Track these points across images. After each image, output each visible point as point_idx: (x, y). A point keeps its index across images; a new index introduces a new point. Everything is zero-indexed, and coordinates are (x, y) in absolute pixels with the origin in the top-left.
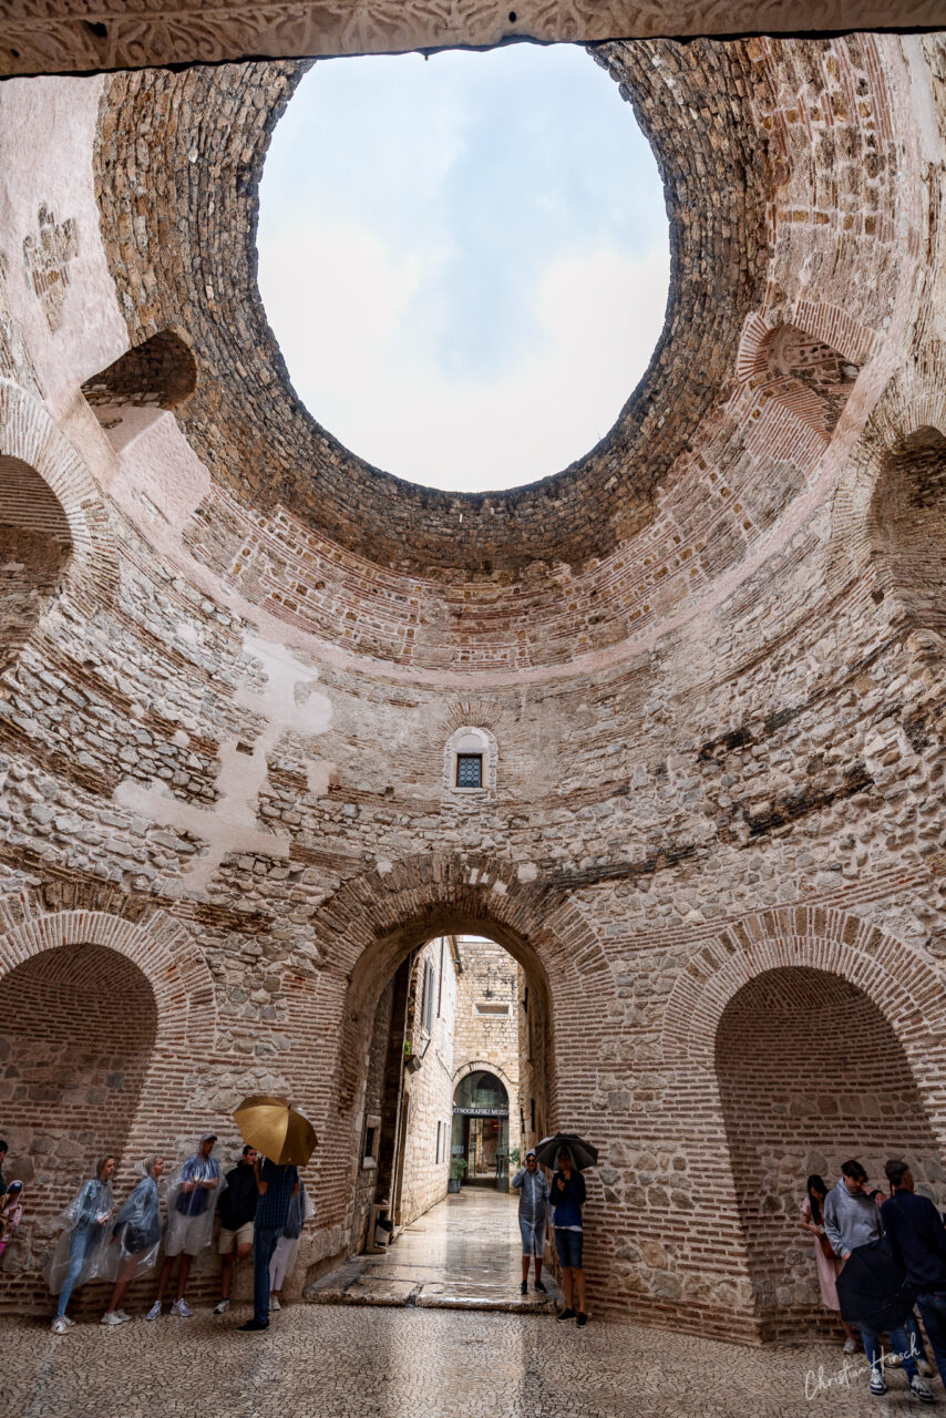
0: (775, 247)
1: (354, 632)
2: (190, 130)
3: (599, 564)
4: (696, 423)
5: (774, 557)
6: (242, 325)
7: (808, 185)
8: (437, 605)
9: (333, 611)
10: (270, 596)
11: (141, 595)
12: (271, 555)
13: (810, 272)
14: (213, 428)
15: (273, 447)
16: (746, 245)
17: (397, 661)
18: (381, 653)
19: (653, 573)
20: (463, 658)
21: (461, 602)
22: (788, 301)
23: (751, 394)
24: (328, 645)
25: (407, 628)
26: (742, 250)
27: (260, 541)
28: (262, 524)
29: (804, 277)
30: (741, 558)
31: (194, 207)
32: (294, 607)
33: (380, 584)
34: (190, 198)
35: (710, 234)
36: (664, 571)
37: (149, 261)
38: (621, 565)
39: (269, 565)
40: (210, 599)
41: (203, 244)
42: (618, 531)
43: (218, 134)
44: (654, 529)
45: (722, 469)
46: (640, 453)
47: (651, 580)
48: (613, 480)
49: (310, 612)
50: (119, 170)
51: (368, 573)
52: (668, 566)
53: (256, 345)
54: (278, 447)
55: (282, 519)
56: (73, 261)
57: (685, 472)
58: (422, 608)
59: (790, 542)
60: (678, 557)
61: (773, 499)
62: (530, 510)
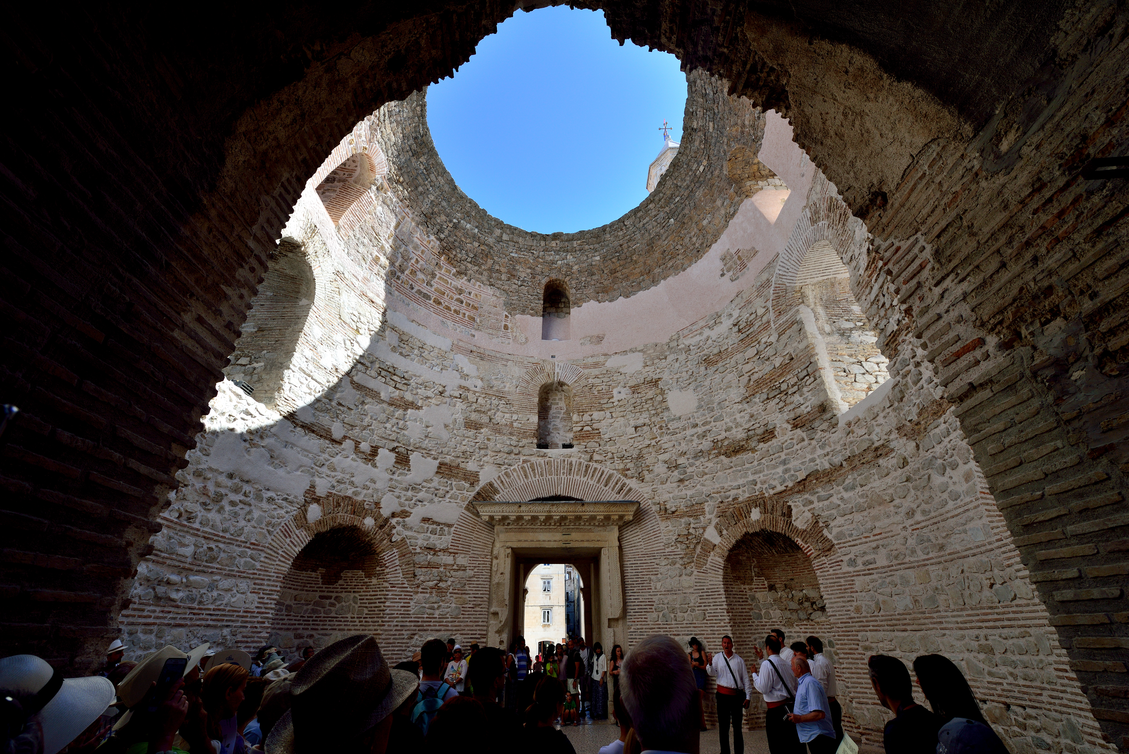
0: (397, 205)
2: (667, 230)
14: (746, 122)
35: (426, 182)
37: (714, 208)
41: (691, 189)
43: (659, 220)
50: (697, 245)
53: (695, 130)
56: (731, 251)
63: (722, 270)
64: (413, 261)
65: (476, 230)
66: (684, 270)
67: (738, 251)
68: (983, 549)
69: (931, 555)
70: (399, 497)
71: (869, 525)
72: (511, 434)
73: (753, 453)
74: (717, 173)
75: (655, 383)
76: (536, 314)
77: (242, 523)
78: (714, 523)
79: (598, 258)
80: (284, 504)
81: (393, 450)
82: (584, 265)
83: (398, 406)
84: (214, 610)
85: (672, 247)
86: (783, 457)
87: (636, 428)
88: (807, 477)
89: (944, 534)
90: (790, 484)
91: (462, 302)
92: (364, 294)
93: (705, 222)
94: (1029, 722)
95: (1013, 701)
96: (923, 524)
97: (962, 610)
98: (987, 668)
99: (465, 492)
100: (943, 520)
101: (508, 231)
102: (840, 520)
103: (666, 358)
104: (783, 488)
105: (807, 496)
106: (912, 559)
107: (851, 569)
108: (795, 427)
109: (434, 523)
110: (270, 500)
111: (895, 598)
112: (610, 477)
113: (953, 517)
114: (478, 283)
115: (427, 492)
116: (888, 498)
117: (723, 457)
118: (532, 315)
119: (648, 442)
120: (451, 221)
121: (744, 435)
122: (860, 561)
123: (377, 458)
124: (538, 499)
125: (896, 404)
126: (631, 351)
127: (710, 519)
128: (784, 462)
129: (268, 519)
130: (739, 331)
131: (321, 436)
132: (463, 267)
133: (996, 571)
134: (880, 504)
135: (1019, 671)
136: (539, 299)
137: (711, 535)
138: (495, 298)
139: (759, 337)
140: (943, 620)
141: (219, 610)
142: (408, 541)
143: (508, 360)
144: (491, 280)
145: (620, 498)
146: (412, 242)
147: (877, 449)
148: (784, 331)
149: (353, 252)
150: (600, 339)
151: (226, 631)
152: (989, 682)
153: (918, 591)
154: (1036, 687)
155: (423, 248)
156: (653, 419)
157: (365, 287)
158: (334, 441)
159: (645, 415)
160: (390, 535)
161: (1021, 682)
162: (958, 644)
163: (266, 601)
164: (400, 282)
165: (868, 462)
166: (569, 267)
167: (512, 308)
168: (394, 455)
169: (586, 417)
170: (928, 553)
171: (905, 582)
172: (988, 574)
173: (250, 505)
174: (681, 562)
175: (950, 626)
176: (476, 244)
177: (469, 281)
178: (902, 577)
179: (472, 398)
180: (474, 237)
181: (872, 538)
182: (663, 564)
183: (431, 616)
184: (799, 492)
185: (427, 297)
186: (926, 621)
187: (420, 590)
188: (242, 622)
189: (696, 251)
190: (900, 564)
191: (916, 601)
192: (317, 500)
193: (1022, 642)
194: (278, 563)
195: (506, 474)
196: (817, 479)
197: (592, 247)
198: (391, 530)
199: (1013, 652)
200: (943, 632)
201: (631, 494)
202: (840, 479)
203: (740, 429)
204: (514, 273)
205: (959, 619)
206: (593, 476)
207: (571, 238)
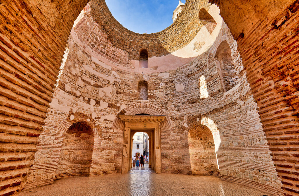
0: (94, 22)
2: (178, 35)
7: (96, 33)
26: (97, 17)
34: (184, 28)
35: (103, 14)
37: (193, 28)
41: (186, 21)
63: (194, 48)
64: (99, 41)
65: (119, 32)
66: (183, 47)
67: (200, 42)
68: (258, 131)
69: (244, 132)
70: (97, 113)
71: (229, 124)
72: (129, 96)
73: (199, 103)
74: (195, 17)
75: (172, 82)
76: (137, 59)
77: (51, 120)
78: (186, 122)
79: (157, 43)
80: (63, 115)
81: (95, 100)
82: (152, 45)
83: (96, 87)
84: (44, 144)
85: (179, 40)
86: (207, 104)
87: (166, 95)
88: (213, 110)
89: (248, 127)
90: (208, 112)
91: (115, 55)
92: (84, 51)
93: (190, 33)
94: (265, 175)
95: (261, 169)
96: (243, 124)
97: (251, 146)
98: (255, 161)
99: (116, 112)
100: (249, 123)
101: (129, 32)
102: (221, 122)
103: (175, 75)
104: (206, 113)
105: (213, 116)
106: (239, 133)
107: (222, 135)
108: (211, 96)
109: (107, 120)
110: (59, 114)
111: (233, 143)
112: (158, 108)
113: (251, 122)
114: (120, 49)
115: (105, 112)
116: (234, 117)
117: (190, 104)
118: (136, 60)
119: (169, 99)
120: (111, 28)
121: (196, 98)
122: (225, 133)
123: (90, 102)
124: (137, 115)
125: (240, 91)
126: (166, 72)
127: (185, 121)
128: (207, 106)
129: (59, 119)
130: (198, 67)
131: (73, 95)
132: (115, 44)
133: (261, 137)
134: (232, 118)
135: (264, 162)
136: (138, 55)
137: (186, 125)
138: (125, 54)
139: (203, 69)
140: (245, 149)
141: (46, 144)
142: (100, 126)
143: (129, 74)
144: (124, 48)
145: (161, 114)
146: (99, 35)
147: (233, 103)
148: (211, 68)
149: (80, 37)
150: (156, 68)
151: (48, 150)
152: (255, 165)
153: (240, 141)
154: (268, 166)
155: (102, 37)
156: (171, 92)
157: (84, 49)
158: (77, 97)
159: (168, 91)
160: (95, 124)
161: (264, 165)
162: (249, 155)
163: (59, 142)
164: (95, 48)
165: (230, 107)
166: (148, 45)
167: (130, 58)
168: (95, 101)
169: (152, 91)
170: (244, 131)
171: (237, 139)
172: (259, 138)
173: (53, 115)
174: (177, 132)
175: (247, 150)
176: (119, 36)
177: (117, 48)
178: (236, 137)
179: (118, 85)
180: (118, 34)
181: (229, 127)
182: (172, 132)
183: (107, 146)
184: (210, 114)
185: (104, 53)
186: (241, 149)
187: (104, 139)
188: (53, 148)
189: (186, 42)
190: (236, 134)
191: (239, 144)
192: (73, 114)
193: (265, 155)
194: (62, 131)
195: (128, 107)
196: (216, 111)
197: (155, 39)
198: (95, 122)
199: (263, 157)
200: (245, 152)
201: (164, 113)
202: (222, 111)
203: (196, 96)
204: (131, 46)
205: (250, 149)
206: (153, 108)
207: (149, 35)
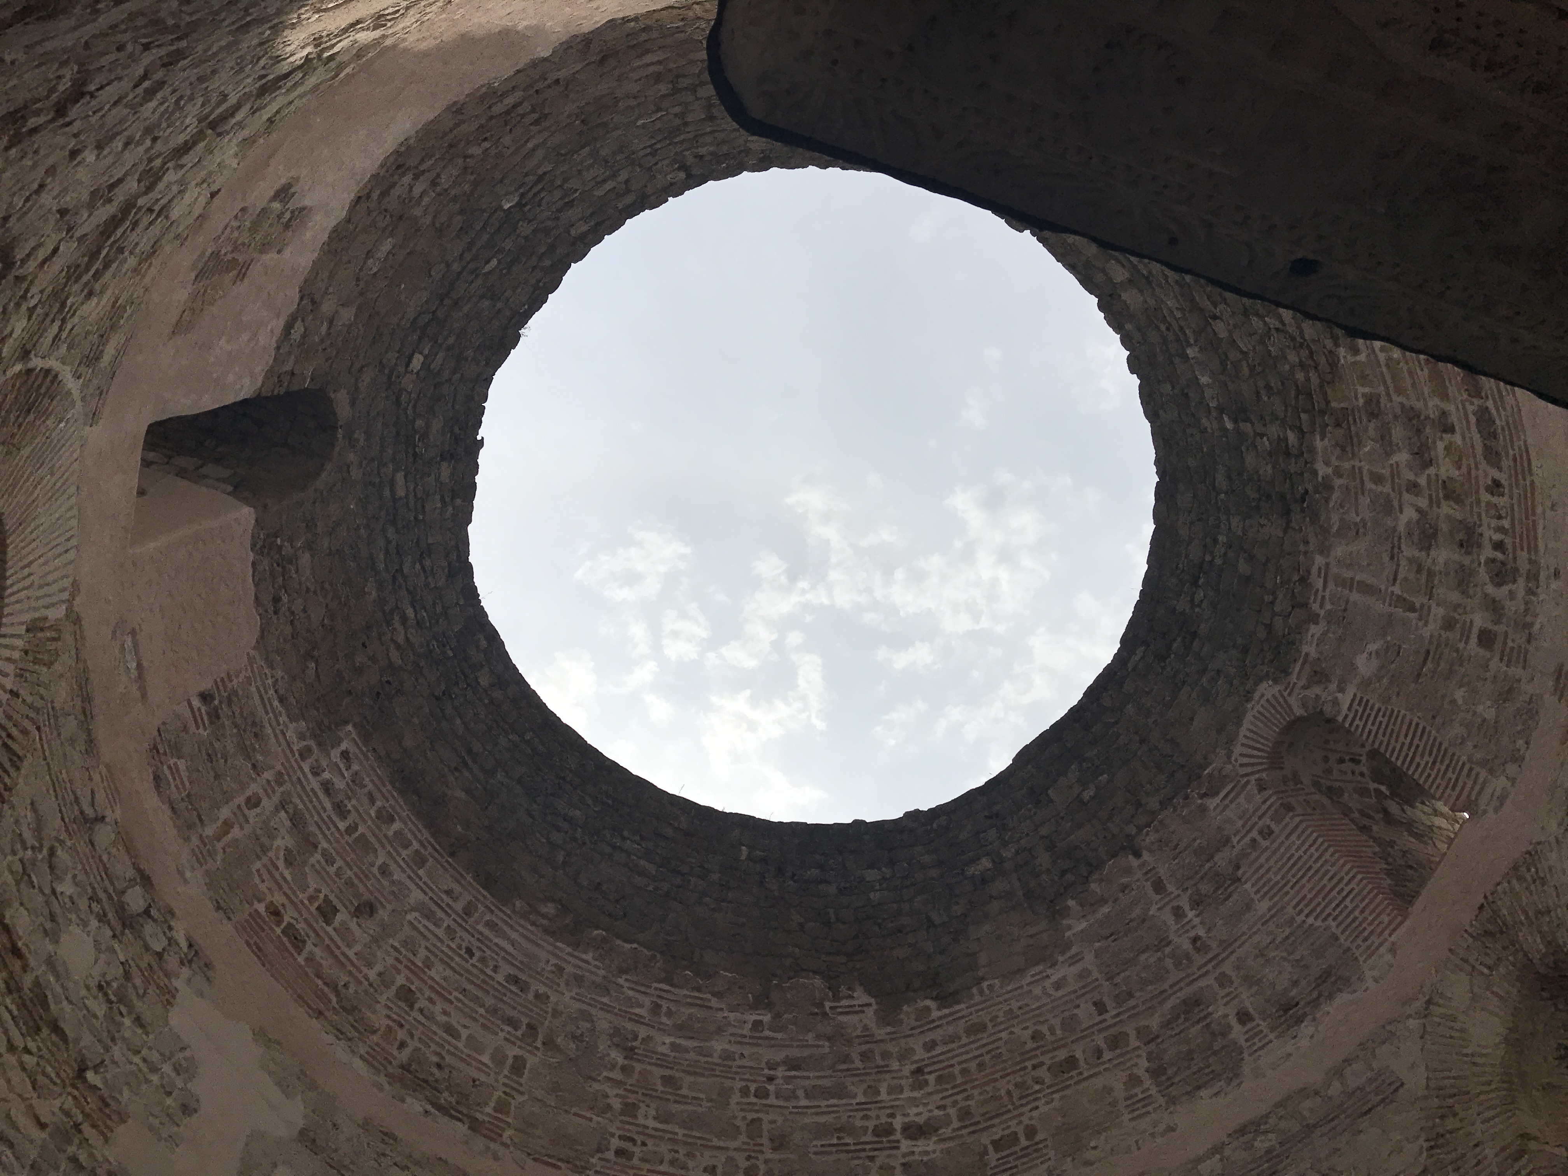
0: (1322, 613)
1: (401, 1034)
2: (527, 175)
3: (935, 1014)
4: (1154, 813)
5: (1304, 1092)
6: (437, 425)
7: (1386, 558)
8: (589, 1018)
9: (372, 974)
10: (261, 908)
11: (31, 841)
12: (297, 821)
13: (1375, 663)
14: (305, 559)
15: (389, 623)
16: (1274, 593)
17: (475, 1126)
18: (446, 1098)
19: (1047, 1059)
20: (620, 1152)
21: (638, 1020)
22: (1333, 686)
23: (1259, 798)
24: (340, 1051)
25: (512, 1052)
26: (1268, 598)
27: (287, 786)
28: (305, 753)
29: (1365, 665)
30: (1234, 1074)
31: (468, 256)
32: (298, 942)
33: (482, 939)
34: (471, 244)
35: (1218, 561)
36: (1071, 1062)
37: (361, 294)
38: (983, 1028)
39: (284, 841)
40: (146, 880)
41: (447, 302)
42: (983, 959)
43: (558, 194)
44: (1056, 975)
45: (1196, 903)
46: (1043, 831)
47: (1042, 1072)
48: (986, 863)
49: (327, 964)
50: (407, 179)
51: (468, 911)
52: (1079, 1055)
53: (443, 458)
54: (397, 624)
55: (345, 755)
56: (270, 257)
57: (1124, 888)
58: (556, 1013)
59: (1338, 1072)
60: (1100, 1040)
61: (1295, 983)
62: (814, 872)
63: (287, 198)
64: (1422, 503)
65: (1191, 352)
67: (242, 277)
85: (506, 139)
101: (1101, 277)
120: (1242, 436)
146: (1376, 525)
149: (1506, 739)
164: (1508, 541)
180: (1211, 345)
